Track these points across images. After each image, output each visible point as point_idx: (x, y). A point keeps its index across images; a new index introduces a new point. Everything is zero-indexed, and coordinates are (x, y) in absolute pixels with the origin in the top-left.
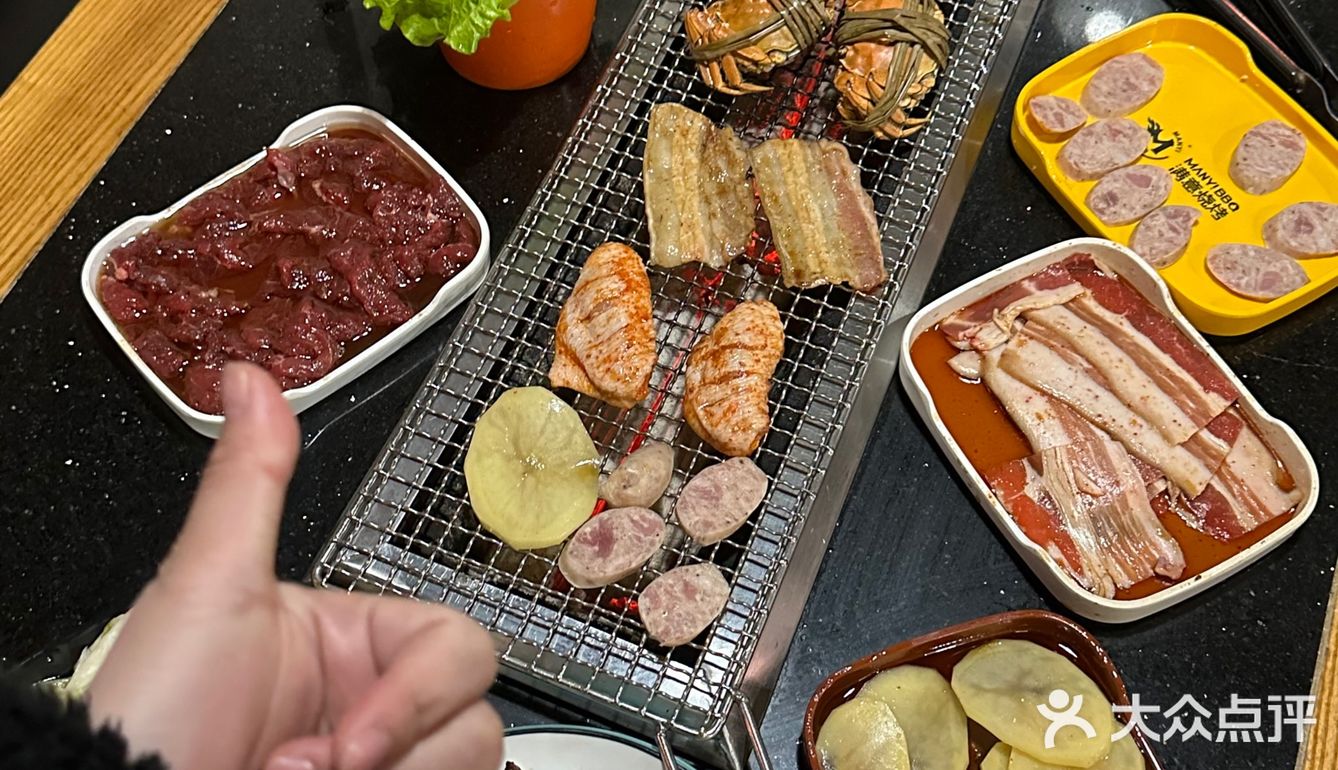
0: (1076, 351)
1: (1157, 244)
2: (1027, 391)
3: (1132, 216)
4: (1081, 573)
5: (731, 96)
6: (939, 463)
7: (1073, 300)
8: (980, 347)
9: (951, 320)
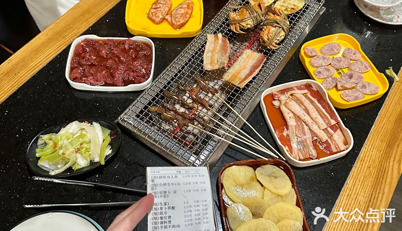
0: (302, 104)
1: (328, 85)
2: (289, 111)
3: (323, 77)
4: (292, 154)
5: (236, 33)
6: (265, 124)
7: (305, 93)
8: (280, 100)
9: (275, 93)
